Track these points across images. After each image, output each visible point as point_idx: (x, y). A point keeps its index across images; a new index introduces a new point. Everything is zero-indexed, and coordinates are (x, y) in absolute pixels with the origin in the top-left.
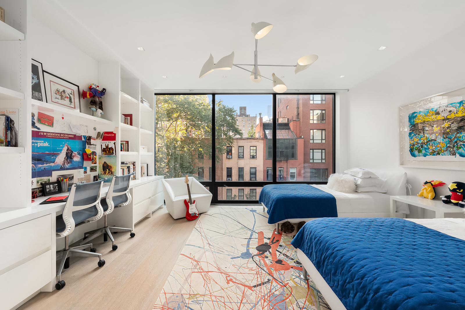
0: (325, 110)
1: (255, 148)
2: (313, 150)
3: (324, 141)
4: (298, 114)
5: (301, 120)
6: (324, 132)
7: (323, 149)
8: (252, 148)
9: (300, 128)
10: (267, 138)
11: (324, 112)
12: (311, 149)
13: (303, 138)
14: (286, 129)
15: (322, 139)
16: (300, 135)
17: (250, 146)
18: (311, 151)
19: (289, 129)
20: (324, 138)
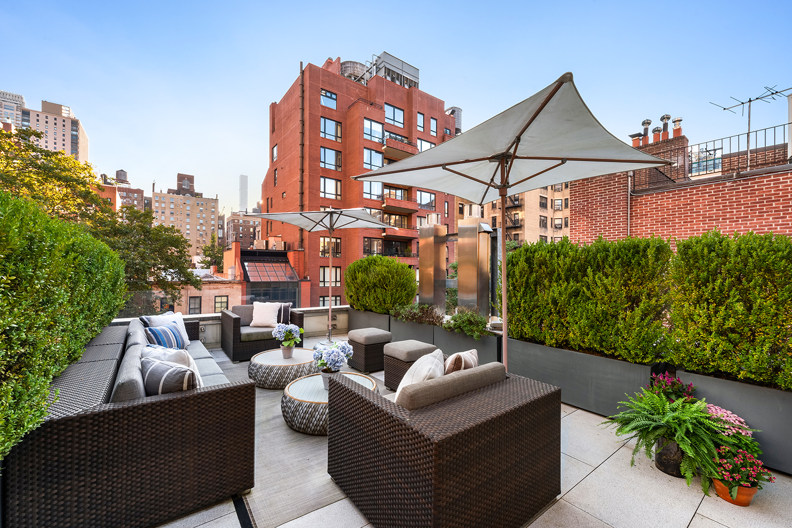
0: (340, 238)
1: (224, 299)
2: (324, 297)
3: (338, 284)
4: (302, 240)
5: (307, 251)
6: (338, 270)
7: (338, 296)
8: (218, 299)
9: (305, 263)
10: (248, 281)
11: (339, 241)
12: (320, 297)
13: (310, 281)
14: (282, 262)
15: (336, 281)
16: (304, 273)
17: (215, 297)
18: (321, 299)
19: (287, 262)
20: (338, 279)
